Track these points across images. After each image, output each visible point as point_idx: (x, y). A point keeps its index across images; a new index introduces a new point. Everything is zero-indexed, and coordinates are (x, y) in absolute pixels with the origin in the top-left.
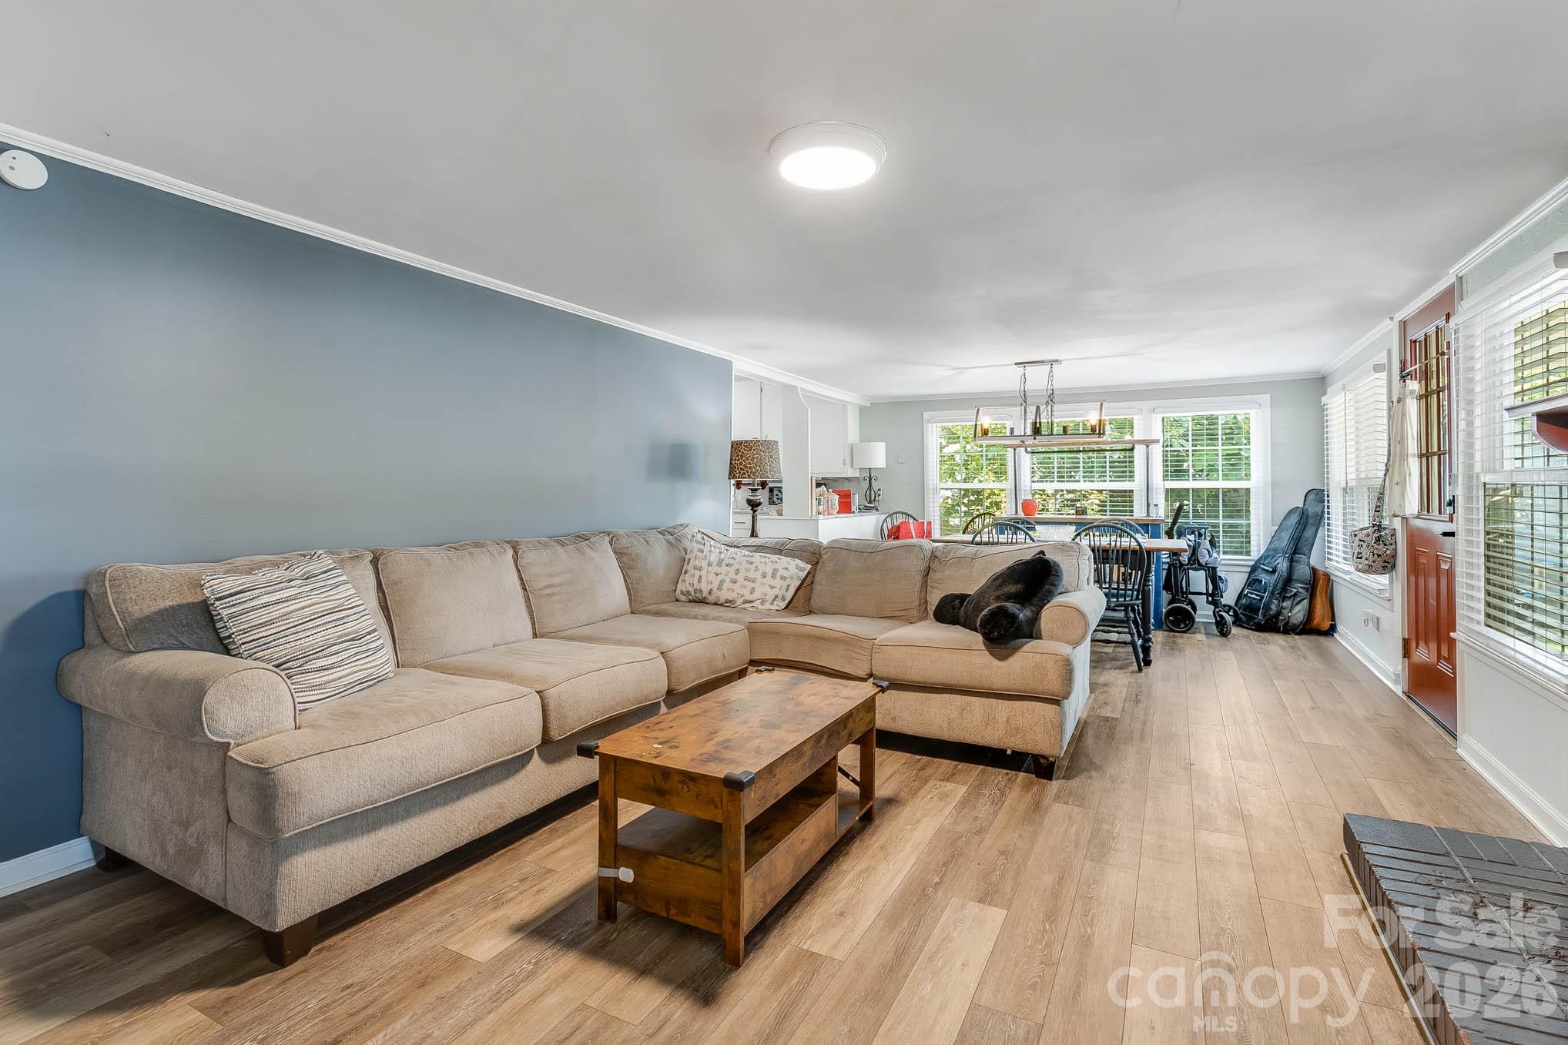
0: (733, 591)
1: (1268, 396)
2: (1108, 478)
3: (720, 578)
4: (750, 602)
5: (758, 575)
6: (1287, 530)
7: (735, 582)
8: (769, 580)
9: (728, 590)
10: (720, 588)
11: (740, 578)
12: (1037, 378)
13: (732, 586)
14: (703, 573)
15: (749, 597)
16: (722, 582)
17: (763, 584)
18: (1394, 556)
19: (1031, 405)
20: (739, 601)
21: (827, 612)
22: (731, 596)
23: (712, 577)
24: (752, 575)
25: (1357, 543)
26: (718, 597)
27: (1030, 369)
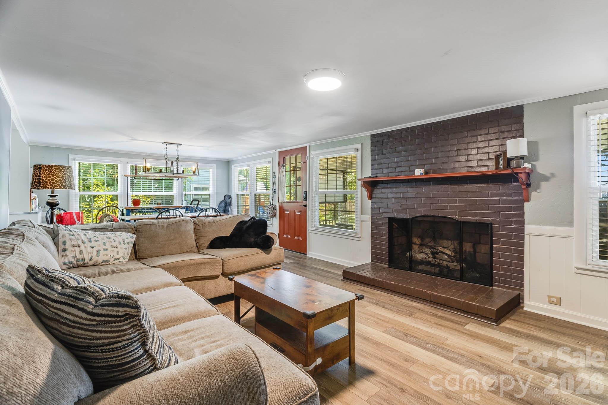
0: (107, 255)
1: (215, 165)
2: (163, 190)
3: (95, 249)
4: (118, 259)
5: (117, 244)
6: (222, 207)
7: (106, 250)
8: (123, 246)
9: (104, 255)
10: (98, 255)
11: (108, 246)
12: (172, 151)
13: (105, 252)
14: (82, 248)
15: (117, 257)
16: (98, 251)
17: (121, 248)
18: (276, 212)
19: (170, 160)
20: (112, 260)
21: (154, 256)
22: (105, 258)
23: (90, 249)
24: (114, 244)
25: (269, 209)
26: (97, 261)
27: (168, 145)
